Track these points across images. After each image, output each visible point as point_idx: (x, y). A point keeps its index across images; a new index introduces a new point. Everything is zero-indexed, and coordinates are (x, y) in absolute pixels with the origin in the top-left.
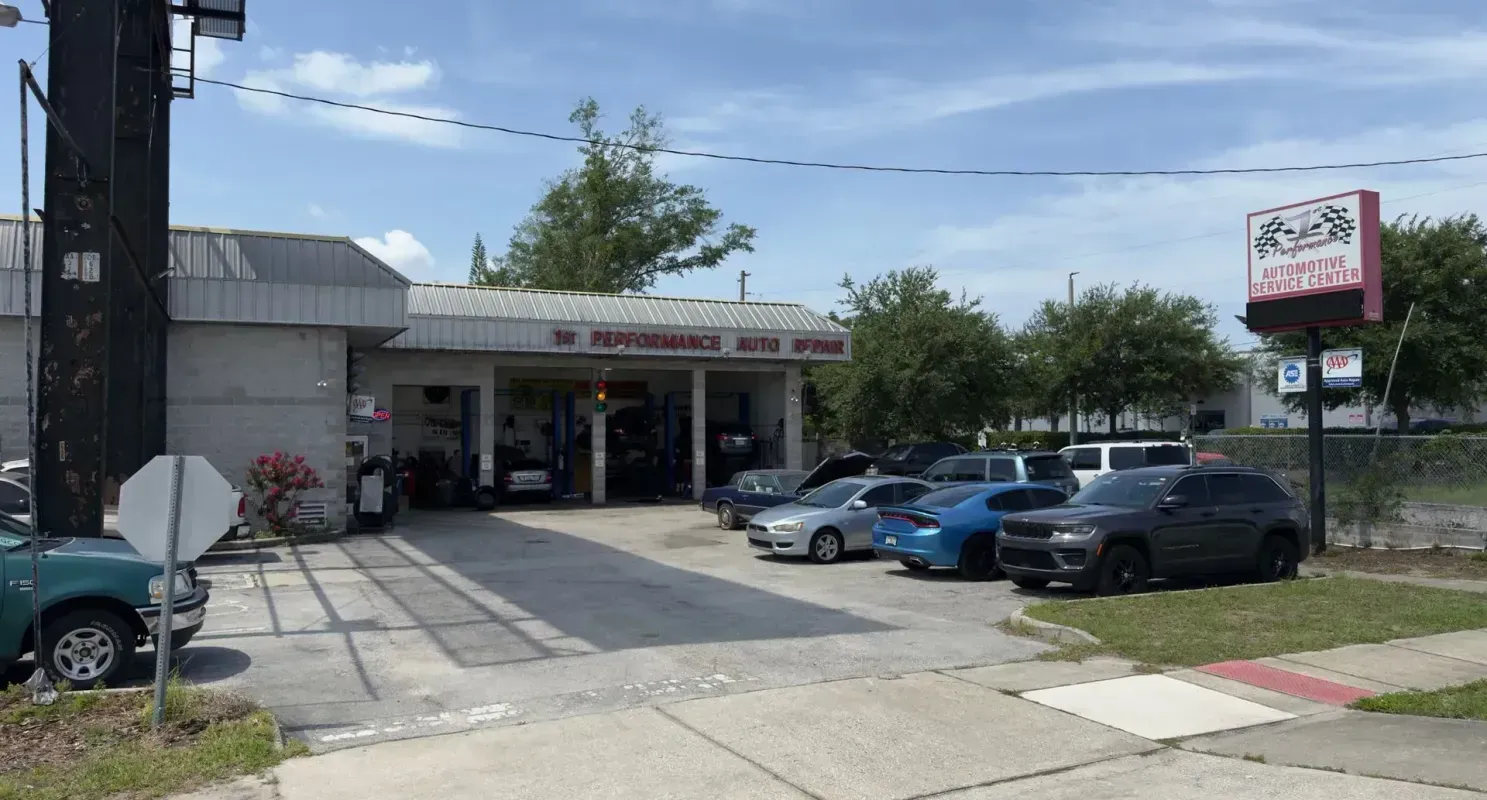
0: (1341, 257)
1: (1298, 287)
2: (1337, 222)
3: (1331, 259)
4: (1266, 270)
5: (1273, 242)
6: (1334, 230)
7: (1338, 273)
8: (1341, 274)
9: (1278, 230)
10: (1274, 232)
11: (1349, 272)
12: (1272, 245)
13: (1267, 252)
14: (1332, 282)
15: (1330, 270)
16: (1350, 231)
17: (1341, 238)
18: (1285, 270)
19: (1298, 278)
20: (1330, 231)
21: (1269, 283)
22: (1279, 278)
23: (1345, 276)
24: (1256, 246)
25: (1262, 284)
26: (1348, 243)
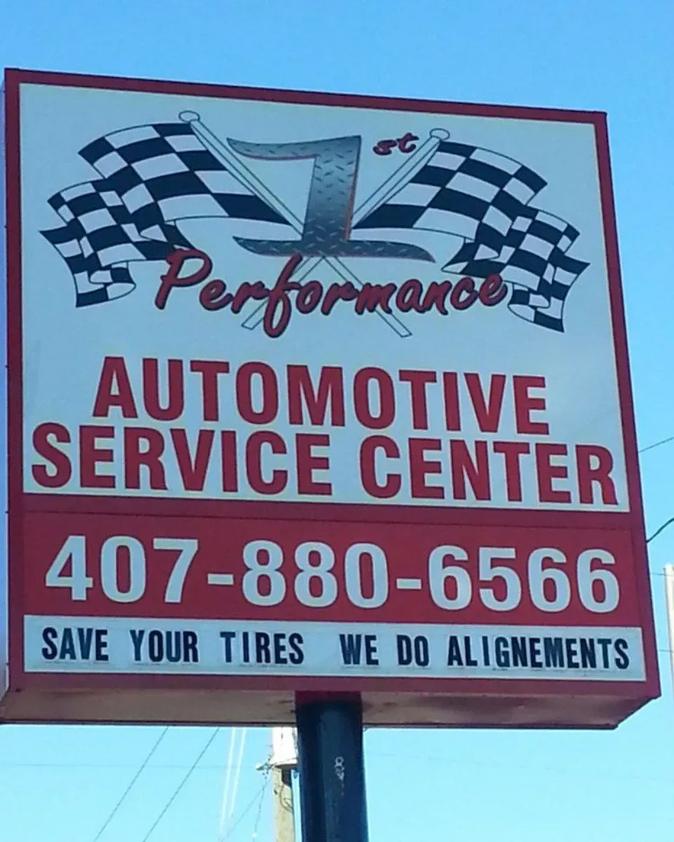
0: (522, 383)
1: (306, 485)
2: (497, 220)
3: (473, 380)
4: (114, 366)
5: (155, 233)
6: (484, 252)
7: (512, 451)
8: (528, 464)
9: (185, 184)
10: (163, 187)
11: (569, 461)
12: (150, 250)
13: (121, 275)
14: (483, 491)
15: (470, 431)
16: (563, 276)
17: (521, 297)
18: (226, 385)
19: (304, 442)
20: (466, 252)
21: (132, 435)
22: (192, 420)
23: (546, 473)
24: (55, 237)
25: (88, 434)
26: (556, 324)
